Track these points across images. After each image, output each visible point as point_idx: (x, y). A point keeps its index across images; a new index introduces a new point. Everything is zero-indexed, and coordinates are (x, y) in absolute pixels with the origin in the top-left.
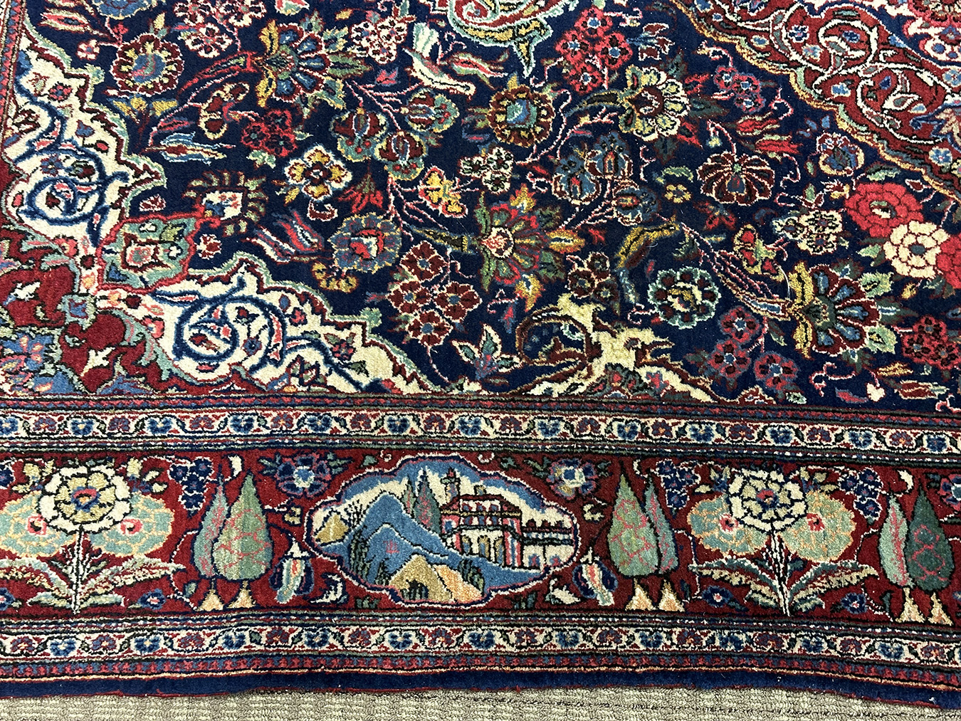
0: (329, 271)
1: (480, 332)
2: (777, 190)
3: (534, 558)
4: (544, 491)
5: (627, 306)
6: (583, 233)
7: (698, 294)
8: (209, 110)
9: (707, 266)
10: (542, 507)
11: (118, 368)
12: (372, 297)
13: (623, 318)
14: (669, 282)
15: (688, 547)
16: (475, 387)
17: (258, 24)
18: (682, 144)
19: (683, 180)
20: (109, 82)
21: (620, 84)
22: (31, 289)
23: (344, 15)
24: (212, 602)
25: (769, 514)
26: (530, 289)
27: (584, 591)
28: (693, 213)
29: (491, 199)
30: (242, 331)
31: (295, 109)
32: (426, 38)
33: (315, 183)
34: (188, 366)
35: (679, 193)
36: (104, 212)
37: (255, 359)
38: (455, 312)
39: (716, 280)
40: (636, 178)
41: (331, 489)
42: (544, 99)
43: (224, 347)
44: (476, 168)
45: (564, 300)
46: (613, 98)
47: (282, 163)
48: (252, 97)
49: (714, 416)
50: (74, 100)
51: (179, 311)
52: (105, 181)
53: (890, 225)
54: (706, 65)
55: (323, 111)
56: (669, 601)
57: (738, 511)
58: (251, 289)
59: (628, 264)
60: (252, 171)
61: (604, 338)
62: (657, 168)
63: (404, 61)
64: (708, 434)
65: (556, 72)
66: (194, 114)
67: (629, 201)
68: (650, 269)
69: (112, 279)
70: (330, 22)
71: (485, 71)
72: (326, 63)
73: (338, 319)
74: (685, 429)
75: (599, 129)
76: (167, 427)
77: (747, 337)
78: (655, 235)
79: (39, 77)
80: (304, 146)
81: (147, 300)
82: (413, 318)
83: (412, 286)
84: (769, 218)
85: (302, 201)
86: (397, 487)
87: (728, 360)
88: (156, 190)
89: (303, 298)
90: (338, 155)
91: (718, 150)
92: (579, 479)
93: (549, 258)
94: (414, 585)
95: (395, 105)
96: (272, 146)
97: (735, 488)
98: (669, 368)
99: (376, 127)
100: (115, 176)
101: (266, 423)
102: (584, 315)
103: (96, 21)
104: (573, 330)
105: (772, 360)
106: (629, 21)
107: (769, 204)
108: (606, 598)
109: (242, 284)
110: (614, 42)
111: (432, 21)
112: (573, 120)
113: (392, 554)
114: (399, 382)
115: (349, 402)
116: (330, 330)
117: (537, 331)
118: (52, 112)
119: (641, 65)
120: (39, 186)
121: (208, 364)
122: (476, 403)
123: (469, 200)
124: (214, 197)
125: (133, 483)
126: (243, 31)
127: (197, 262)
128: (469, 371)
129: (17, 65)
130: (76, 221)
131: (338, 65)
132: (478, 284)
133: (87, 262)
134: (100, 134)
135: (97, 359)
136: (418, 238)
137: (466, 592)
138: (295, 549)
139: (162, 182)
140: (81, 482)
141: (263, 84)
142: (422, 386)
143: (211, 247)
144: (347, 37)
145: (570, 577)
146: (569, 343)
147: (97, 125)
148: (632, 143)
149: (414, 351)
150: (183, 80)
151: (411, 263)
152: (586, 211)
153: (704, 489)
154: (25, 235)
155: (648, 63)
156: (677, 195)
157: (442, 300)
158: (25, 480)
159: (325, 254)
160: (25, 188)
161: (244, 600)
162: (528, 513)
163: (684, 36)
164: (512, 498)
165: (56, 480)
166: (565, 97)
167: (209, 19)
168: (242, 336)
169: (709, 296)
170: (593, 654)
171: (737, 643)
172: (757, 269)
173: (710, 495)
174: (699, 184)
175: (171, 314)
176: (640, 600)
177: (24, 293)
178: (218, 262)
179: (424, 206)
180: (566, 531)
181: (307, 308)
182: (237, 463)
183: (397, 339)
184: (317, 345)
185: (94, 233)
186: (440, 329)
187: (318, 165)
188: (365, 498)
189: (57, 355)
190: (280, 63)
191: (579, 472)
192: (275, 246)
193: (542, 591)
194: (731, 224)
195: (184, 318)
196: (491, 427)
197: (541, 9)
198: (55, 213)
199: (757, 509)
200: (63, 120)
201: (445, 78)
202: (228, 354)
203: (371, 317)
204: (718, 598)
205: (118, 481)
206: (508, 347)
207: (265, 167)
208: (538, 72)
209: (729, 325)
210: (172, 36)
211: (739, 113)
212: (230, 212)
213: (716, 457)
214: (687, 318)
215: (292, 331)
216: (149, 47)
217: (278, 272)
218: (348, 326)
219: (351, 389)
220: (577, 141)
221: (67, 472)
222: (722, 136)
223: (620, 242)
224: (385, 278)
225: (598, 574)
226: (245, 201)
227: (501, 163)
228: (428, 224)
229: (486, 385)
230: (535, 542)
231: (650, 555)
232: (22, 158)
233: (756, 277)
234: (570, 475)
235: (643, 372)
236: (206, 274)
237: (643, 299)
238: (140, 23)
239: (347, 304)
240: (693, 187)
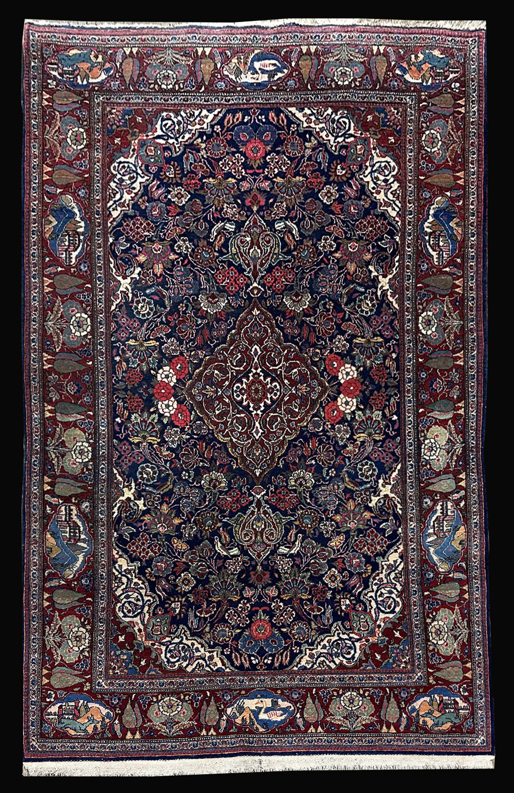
0: (365, 572)
1: (382, 528)
2: (329, 443)
3: (451, 512)
4: (432, 510)
5: (371, 487)
6: (348, 500)
7: (366, 467)
8: (314, 612)
9: (357, 464)
10: (436, 510)
11: (400, 628)
12: (373, 560)
13: (375, 488)
14: (362, 475)
15: (446, 471)
16: (400, 529)
17: (282, 600)
18: (314, 472)
19: (328, 471)
20: (307, 642)
21: (295, 491)
22: (377, 655)
23: (277, 576)
24: (466, 596)
25: (435, 449)
26: (367, 515)
27: (461, 499)
28: (339, 469)
29: (338, 527)
30: (386, 595)
31: (311, 587)
32: (283, 550)
33: (336, 579)
34: (397, 609)
35: (332, 472)
36: (351, 638)
37: (395, 591)
38: (376, 536)
39: (361, 461)
40: (328, 485)
41: (433, 567)
42: (302, 513)
43: (391, 600)
44: (327, 532)
45: (370, 505)
46: (300, 493)
47: (330, 589)
48: (308, 600)
49: (405, 463)
50: (314, 652)
51: (381, 614)
52: (341, 639)
53: (339, 411)
54: (286, 466)
55: (311, 578)
56: (463, 476)
57: (435, 457)
58: (373, 594)
59: (357, 486)
60: (333, 597)
61: (382, 494)
62: (324, 479)
63: (292, 556)
64: (411, 465)
65: (291, 510)
66: (315, 616)
67: (336, 487)
68: (359, 480)
69: (372, 633)
70: (280, 579)
71: (293, 532)
72: (294, 579)
73: (380, 569)
74: (410, 470)
75: (311, 496)
76: (417, 613)
77: (380, 453)
78: (347, 479)
79: (307, 662)
80: (323, 583)
81: (378, 623)
82: (378, 547)
83: (368, 548)
84: (338, 446)
85: (342, 582)
86: (432, 550)
87: (387, 460)
88: (342, 624)
89: (374, 579)
90: (326, 573)
91: (316, 461)
92: (427, 500)
93: (357, 509)
94: (460, 544)
95: (307, 557)
96: (325, 592)
97: (427, 458)
98: (391, 475)
99: (315, 563)
100: (338, 636)
101: (414, 587)
102: (375, 499)
103: (285, 649)
104: (380, 502)
105: (386, 446)
106: (272, 489)
107: (334, 446)
108: (463, 493)
109: (371, 597)
110: (280, 493)
111: (276, 548)
112: (309, 504)
113: (451, 550)
114: (399, 551)
115: (406, 564)
116: (384, 571)
117: (381, 513)
118: (319, 657)
119: (288, 484)
120: (344, 657)
121: (397, 604)
122: (405, 529)
123: (339, 533)
124: (343, 607)
125: (433, 620)
126: (284, 605)
127: (365, 610)
128: (395, 531)
129: (303, 670)
130: (354, 645)
131: (295, 576)
132: (366, 530)
133: (367, 641)
134: (325, 642)
135: (397, 634)
136: (352, 547)
137: (462, 529)
138: (451, 575)
139: (340, 623)
140: (433, 634)
141: (303, 597)
142: (400, 544)
143: (360, 606)
144: (284, 574)
145: (457, 503)
146: (384, 503)
147: (322, 644)
148: (315, 486)
149: (389, 547)
150: (303, 620)
151: (361, 549)
152: (340, 499)
153: (428, 466)
154: (360, 659)
155: (287, 482)
156: (333, 473)
157: (372, 540)
158: (434, 650)
159: (360, 574)
160: (345, 661)
161: (466, 588)
162: (439, 514)
163: (276, 471)
164: (434, 518)
165: (433, 641)
166: (301, 507)
167: (282, 615)
168: (388, 595)
169: (366, 463)
170: (479, 496)
171: (473, 458)
172: (357, 450)
173: (430, 465)
174: (328, 467)
175: (382, 616)
176: (463, 484)
177: (378, 657)
178: (365, 604)
179: (342, 547)
180: (443, 504)
181: (377, 578)
182: (426, 593)
183: (386, 552)
184: (389, 574)
185: (358, 640)
186: (382, 540)
187: (330, 579)
188: (435, 558)
189: (397, 646)
190: (296, 594)
191: (425, 500)
192: (358, 588)
193: (461, 510)
194: (342, 457)
195: (383, 612)
196: (413, 524)
197: (269, 515)
198: (352, 652)
199: (433, 452)
200: (321, 653)
201: (297, 543)
202: (393, 598)
203: (379, 560)
204: (461, 463)
205: (433, 624)
206: (387, 521)
207: (332, 594)
208: (292, 515)
209: (376, 458)
210: (289, 626)
211: (303, 455)
212: (348, 602)
213: (418, 463)
214: (374, 470)
215: (385, 581)
216: (293, 632)
217: (366, 587)
218: (382, 566)
219: (402, 564)
220: (316, 503)
221: (431, 638)
222: (312, 460)
223: (350, 490)
224: (366, 556)
225: (456, 495)
226: (344, 598)
227: (325, 525)
228: (347, 545)
229: (400, 526)
230: (447, 512)
231: (449, 481)
232: (335, 664)
233: (359, 450)
234: (426, 503)
235: (392, 483)
236: (369, 607)
237: (369, 482)
238: (285, 636)
239: (375, 567)
240: (330, 468)
